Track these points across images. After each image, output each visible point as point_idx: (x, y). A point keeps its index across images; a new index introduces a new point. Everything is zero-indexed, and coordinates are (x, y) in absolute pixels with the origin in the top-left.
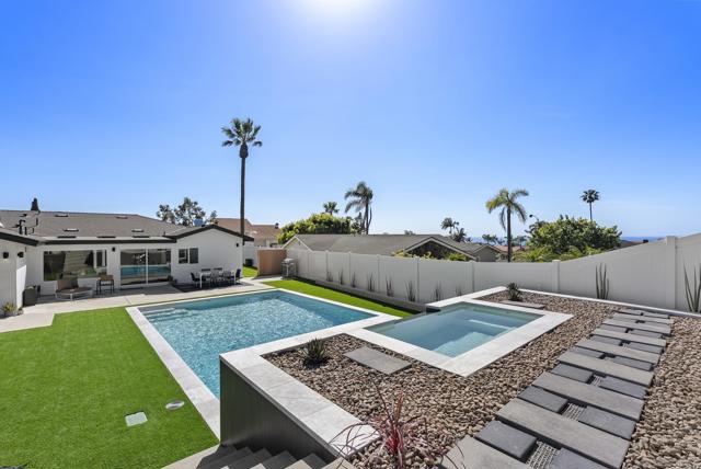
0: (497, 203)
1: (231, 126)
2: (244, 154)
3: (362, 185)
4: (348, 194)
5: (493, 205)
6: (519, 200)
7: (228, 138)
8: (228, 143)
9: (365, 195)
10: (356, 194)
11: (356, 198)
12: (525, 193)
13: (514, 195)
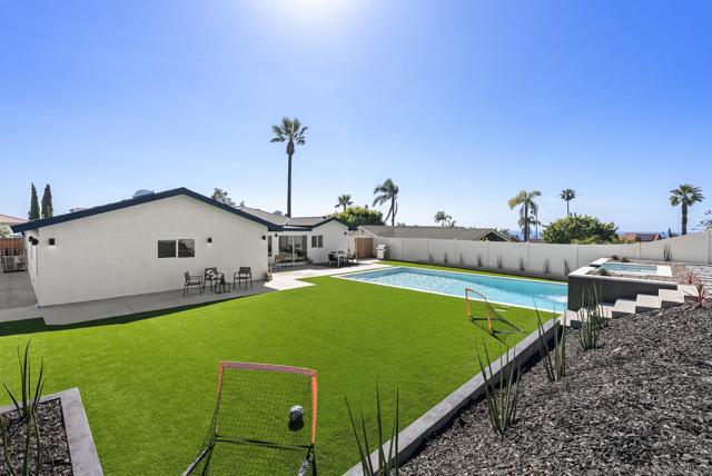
0: (518, 201)
1: (280, 124)
2: (290, 150)
3: (389, 182)
4: (377, 190)
5: (513, 204)
6: (535, 200)
7: (276, 136)
8: (276, 140)
9: (390, 190)
10: (383, 189)
11: (383, 194)
12: (538, 194)
13: (531, 196)
